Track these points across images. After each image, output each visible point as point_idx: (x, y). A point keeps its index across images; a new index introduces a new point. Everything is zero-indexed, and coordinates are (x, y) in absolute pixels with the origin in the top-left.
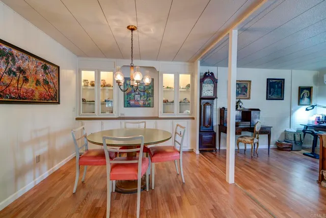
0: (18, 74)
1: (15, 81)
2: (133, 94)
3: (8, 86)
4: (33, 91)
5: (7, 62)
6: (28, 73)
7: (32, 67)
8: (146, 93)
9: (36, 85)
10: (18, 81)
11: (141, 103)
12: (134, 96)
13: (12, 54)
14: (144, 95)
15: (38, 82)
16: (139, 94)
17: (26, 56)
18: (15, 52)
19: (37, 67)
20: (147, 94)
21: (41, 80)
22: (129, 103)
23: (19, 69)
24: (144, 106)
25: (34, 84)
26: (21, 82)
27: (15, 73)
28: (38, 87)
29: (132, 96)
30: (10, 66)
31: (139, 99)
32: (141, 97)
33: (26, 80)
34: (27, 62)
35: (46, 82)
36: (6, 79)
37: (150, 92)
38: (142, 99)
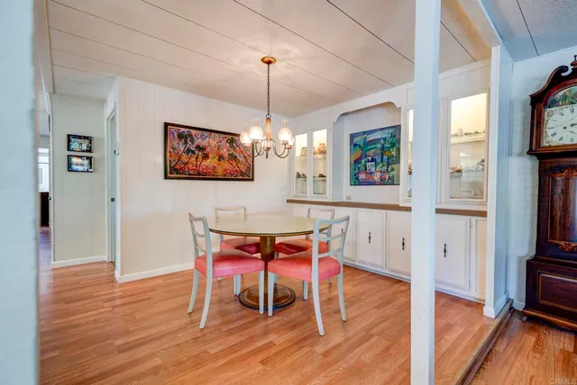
0: (197, 152)
1: (193, 159)
2: (363, 161)
3: (186, 164)
4: (215, 167)
5: (186, 143)
6: (209, 150)
7: (213, 143)
8: (385, 157)
9: (219, 160)
10: (197, 158)
11: (377, 177)
12: (365, 165)
13: (190, 135)
14: (382, 161)
15: (221, 157)
16: (373, 160)
17: (206, 134)
18: (193, 132)
19: (221, 142)
20: (388, 159)
21: (226, 155)
22: (357, 179)
23: (198, 147)
24: (382, 182)
25: (216, 160)
26: (200, 159)
27: (193, 152)
28: (222, 163)
29: (361, 166)
30: (188, 146)
31: (373, 169)
32: (376, 165)
33: (206, 157)
34: (207, 139)
35: (233, 157)
36: (185, 158)
37: (394, 153)
38: (378, 168)
